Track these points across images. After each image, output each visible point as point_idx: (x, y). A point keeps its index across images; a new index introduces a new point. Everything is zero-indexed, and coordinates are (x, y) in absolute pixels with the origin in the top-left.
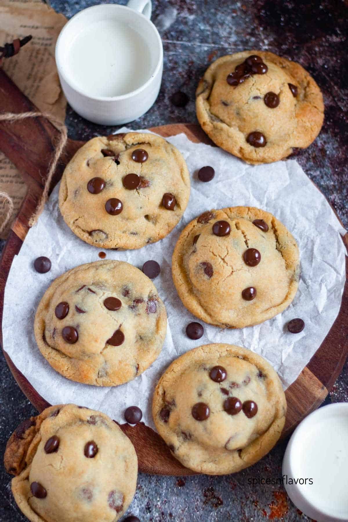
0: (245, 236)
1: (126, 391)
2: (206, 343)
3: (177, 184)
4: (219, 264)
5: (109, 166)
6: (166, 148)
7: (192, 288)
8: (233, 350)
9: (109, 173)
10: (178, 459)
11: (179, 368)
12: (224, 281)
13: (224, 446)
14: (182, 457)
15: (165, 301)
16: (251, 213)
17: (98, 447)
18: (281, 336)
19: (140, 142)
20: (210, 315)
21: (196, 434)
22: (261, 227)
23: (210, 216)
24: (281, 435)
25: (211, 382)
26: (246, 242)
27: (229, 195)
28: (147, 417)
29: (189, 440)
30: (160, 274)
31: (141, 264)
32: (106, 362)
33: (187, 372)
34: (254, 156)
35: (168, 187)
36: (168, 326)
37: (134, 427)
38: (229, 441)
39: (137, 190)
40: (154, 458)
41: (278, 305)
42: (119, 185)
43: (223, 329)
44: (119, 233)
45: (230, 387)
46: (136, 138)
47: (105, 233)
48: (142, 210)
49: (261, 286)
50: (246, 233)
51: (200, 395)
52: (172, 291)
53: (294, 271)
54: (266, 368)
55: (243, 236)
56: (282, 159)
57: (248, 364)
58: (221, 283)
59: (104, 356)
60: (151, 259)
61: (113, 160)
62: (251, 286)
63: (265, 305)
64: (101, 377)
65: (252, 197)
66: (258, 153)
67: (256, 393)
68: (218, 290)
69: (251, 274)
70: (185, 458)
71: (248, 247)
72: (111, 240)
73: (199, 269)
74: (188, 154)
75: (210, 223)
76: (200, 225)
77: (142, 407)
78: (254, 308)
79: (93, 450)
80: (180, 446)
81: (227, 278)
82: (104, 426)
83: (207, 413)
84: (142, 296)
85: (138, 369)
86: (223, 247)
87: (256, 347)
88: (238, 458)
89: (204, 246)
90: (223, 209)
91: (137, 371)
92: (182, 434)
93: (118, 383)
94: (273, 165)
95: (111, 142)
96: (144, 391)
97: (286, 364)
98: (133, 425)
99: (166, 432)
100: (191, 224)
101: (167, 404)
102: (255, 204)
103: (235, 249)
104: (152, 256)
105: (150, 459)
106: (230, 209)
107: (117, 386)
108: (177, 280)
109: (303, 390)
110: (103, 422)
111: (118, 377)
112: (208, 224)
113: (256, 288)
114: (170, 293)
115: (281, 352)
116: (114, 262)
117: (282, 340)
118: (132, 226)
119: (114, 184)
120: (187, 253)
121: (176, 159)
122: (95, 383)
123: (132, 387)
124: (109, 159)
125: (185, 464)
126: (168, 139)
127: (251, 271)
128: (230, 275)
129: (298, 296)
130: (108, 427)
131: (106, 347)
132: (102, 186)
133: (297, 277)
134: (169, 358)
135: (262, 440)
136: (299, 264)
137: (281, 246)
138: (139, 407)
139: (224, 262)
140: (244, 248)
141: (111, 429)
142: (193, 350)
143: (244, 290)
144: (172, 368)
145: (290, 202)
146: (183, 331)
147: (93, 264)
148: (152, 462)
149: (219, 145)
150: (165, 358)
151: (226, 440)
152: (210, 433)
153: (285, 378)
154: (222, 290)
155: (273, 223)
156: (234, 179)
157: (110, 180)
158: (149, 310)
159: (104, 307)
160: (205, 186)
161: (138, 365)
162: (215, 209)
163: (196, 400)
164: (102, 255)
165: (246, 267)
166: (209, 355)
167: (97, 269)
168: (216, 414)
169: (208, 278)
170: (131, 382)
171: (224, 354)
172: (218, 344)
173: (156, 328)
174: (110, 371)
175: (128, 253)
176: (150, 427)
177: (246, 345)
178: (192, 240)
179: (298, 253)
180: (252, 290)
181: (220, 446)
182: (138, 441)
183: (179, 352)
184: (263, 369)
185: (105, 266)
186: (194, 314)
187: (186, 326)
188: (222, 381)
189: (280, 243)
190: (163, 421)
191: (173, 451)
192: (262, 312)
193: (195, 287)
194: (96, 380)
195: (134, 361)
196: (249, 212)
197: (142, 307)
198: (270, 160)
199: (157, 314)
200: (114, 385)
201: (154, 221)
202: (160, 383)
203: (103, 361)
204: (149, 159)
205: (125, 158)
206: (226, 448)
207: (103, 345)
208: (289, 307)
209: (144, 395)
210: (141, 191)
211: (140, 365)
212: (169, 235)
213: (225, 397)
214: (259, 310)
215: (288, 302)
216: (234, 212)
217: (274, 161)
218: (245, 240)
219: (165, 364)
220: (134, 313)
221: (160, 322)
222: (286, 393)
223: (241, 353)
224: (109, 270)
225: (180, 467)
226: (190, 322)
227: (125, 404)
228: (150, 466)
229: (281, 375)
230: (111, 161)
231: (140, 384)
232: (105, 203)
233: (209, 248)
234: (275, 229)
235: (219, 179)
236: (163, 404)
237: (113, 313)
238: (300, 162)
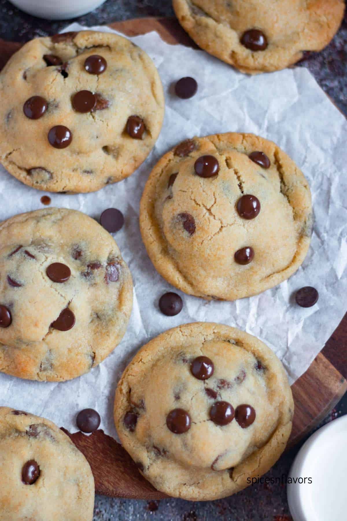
0: (238, 178)
1: (78, 388)
2: (185, 321)
3: (146, 103)
4: (204, 216)
5: (53, 81)
6: (131, 52)
7: (167, 247)
8: (223, 332)
9: (53, 91)
10: (149, 480)
11: (149, 358)
12: (210, 240)
13: (210, 466)
14: (153, 479)
15: (130, 262)
16: (247, 142)
17: (41, 469)
18: (287, 310)
19: (96, 44)
20: (191, 284)
21: (173, 450)
22: (261, 163)
23: (192, 147)
24: (287, 447)
25: (193, 380)
26: (240, 186)
27: (217, 116)
28: (107, 423)
29: (162, 456)
30: (124, 226)
31: (98, 213)
32: (50, 350)
33: (159, 364)
34: (251, 62)
35: (133, 107)
36: (135, 298)
37: (90, 436)
38: (217, 460)
39: (91, 112)
40: (116, 478)
41: (283, 270)
42: (67, 106)
43: (209, 301)
44: (67, 171)
45: (218, 387)
46: (91, 40)
47: (49, 172)
48: (99, 140)
49: (260, 245)
50: (240, 173)
51: (178, 398)
52: (140, 249)
53: (305, 223)
54: (266, 357)
55: (236, 177)
56: (290, 67)
57: (243, 351)
58: (205, 242)
59: (47, 344)
60: (111, 206)
61: (59, 71)
62: (247, 246)
63: (265, 271)
64: (45, 370)
65: (247, 118)
66: (257, 59)
67: (253, 393)
68: (203, 252)
69: (247, 230)
70: (158, 480)
71: (242, 192)
72: (57, 181)
73: (176, 222)
74: (161, 60)
75: (191, 157)
76: (178, 159)
77: (100, 409)
78: (250, 275)
79: (33, 473)
80: (151, 464)
81: (214, 235)
82: (48, 439)
83: (187, 424)
84: (99, 259)
85: (94, 358)
86: (209, 193)
87: (253, 326)
88: (229, 480)
89: (184, 191)
90: (209, 136)
91: (93, 361)
92: (154, 449)
93: (67, 377)
94: (276, 75)
95: (56, 45)
96: (102, 388)
97: (293, 349)
98: (88, 434)
99: (132, 445)
100: (166, 158)
101: (133, 406)
102: (252, 128)
103: (225, 197)
104: (113, 201)
105: (112, 479)
106: (218, 136)
107: (66, 381)
108: (147, 236)
109: (315, 384)
110: (47, 433)
111: (67, 370)
112: (189, 158)
113: (254, 247)
114: (137, 253)
115: (287, 333)
116: (61, 211)
117: (288, 316)
118: (85, 162)
119: (60, 105)
120: (160, 197)
121: (145, 68)
122: (36, 378)
123: (86, 383)
124: (54, 71)
125: (158, 488)
126: (134, 39)
127: (246, 226)
128: (218, 232)
129: (310, 254)
130: (53, 439)
131: (50, 333)
132: (44, 108)
133: (308, 231)
134: (136, 342)
135: (261, 456)
136: (311, 212)
137: (287, 188)
138: (97, 409)
139: (211, 214)
140: (236, 194)
141: (58, 442)
142: (169, 331)
143: (238, 251)
144: (140, 358)
145: (298, 126)
146: (155, 304)
147: (32, 215)
148: (114, 484)
149: (204, 47)
150: (130, 342)
151: (213, 459)
152: (192, 450)
153: (292, 367)
154: (208, 251)
155: (276, 155)
156: (224, 94)
157: (55, 100)
158: (108, 278)
159: (47, 278)
160: (184, 104)
161: (95, 353)
162: (198, 135)
163: (173, 405)
164: (46, 200)
165: (240, 221)
166: (190, 339)
167: (38, 222)
168: (198, 424)
169: (189, 235)
170: (85, 375)
171: (210, 338)
172: (202, 323)
173: (117, 302)
174: (55, 362)
175: (81, 197)
176: (111, 436)
177: (240, 323)
178: (167, 181)
179: (310, 197)
180: (248, 250)
181: (204, 465)
182: (96, 455)
183: (149, 334)
184: (263, 358)
185: (48, 217)
186: (169, 282)
187: (160, 297)
188: (207, 377)
189: (286, 183)
190: (128, 430)
191: (142, 470)
192: (262, 280)
193: (171, 246)
194: (38, 374)
195: (89, 349)
196: (244, 142)
197: (99, 275)
198: (273, 68)
199: (119, 283)
200: (62, 380)
201: (115, 154)
202: (124, 377)
203: (46, 349)
204: (108, 69)
205: (74, 69)
206: (212, 468)
207: (46, 330)
208: (297, 270)
209: (103, 393)
210: (97, 114)
211: (96, 354)
212: (136, 173)
213: (212, 401)
214: (257, 278)
215: (298, 265)
216: (223, 141)
217: (277, 69)
218: (238, 183)
219: (130, 349)
220: (88, 283)
221: (124, 294)
222: (292, 387)
223: (233, 335)
224: (54, 222)
225: (151, 489)
226: (165, 292)
227: (77, 405)
228: (111, 488)
229: (287, 364)
230: (55, 73)
231: (97, 377)
232: (48, 131)
233: (190, 193)
234: (279, 164)
235: (202, 94)
236: (128, 406)
237: (58, 286)
238: (312, 69)
